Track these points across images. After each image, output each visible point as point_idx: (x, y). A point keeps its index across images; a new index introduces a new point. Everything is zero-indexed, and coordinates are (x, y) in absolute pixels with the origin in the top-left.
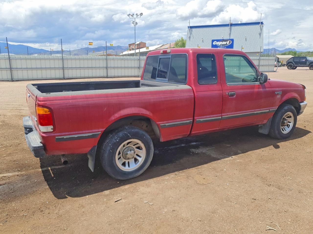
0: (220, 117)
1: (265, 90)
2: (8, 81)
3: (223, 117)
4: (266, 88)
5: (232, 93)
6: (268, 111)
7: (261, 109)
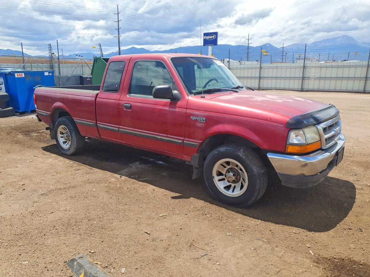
0: (117, 129)
1: (174, 110)
2: (298, 91)
3: (120, 129)
4: (177, 108)
5: (127, 105)
6: (181, 141)
7: (169, 136)
